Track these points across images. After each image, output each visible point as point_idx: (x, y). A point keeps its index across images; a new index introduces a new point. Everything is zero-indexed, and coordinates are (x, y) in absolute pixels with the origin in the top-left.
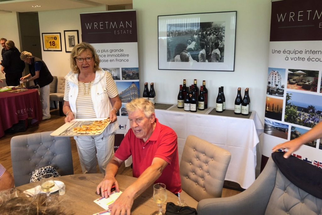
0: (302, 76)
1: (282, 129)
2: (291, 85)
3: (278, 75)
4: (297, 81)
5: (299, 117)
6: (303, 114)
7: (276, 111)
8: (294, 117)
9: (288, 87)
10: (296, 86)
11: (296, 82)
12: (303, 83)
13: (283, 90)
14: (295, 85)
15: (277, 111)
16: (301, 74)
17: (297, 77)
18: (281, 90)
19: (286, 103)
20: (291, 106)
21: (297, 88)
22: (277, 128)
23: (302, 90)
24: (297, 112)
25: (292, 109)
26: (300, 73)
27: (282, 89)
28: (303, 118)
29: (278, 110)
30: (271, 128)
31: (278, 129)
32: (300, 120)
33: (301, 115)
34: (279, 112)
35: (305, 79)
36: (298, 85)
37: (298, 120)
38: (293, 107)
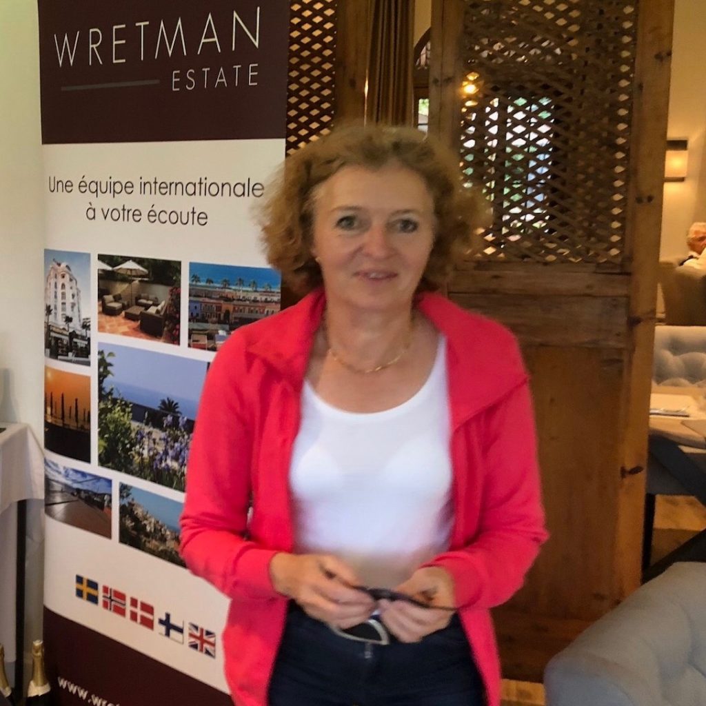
0: (137, 281)
1: (95, 494)
2: (108, 318)
3: (71, 280)
4: (126, 303)
5: (138, 447)
6: (150, 433)
7: (73, 425)
8: (124, 445)
9: (101, 328)
10: (123, 321)
11: (124, 307)
12: (142, 309)
13: (89, 340)
14: (120, 319)
15: (76, 425)
16: (134, 273)
17: (125, 286)
18: (83, 338)
19: (101, 389)
20: (114, 401)
21: (125, 329)
22: (78, 491)
23: (140, 337)
24: (132, 428)
25: (116, 415)
26: (131, 270)
27: (83, 332)
28: (149, 451)
29: (77, 421)
30: (62, 492)
31: (83, 495)
32: (142, 459)
33: (142, 437)
34: (82, 427)
35: (146, 295)
36: (129, 317)
37: (136, 457)
38: (121, 405)
